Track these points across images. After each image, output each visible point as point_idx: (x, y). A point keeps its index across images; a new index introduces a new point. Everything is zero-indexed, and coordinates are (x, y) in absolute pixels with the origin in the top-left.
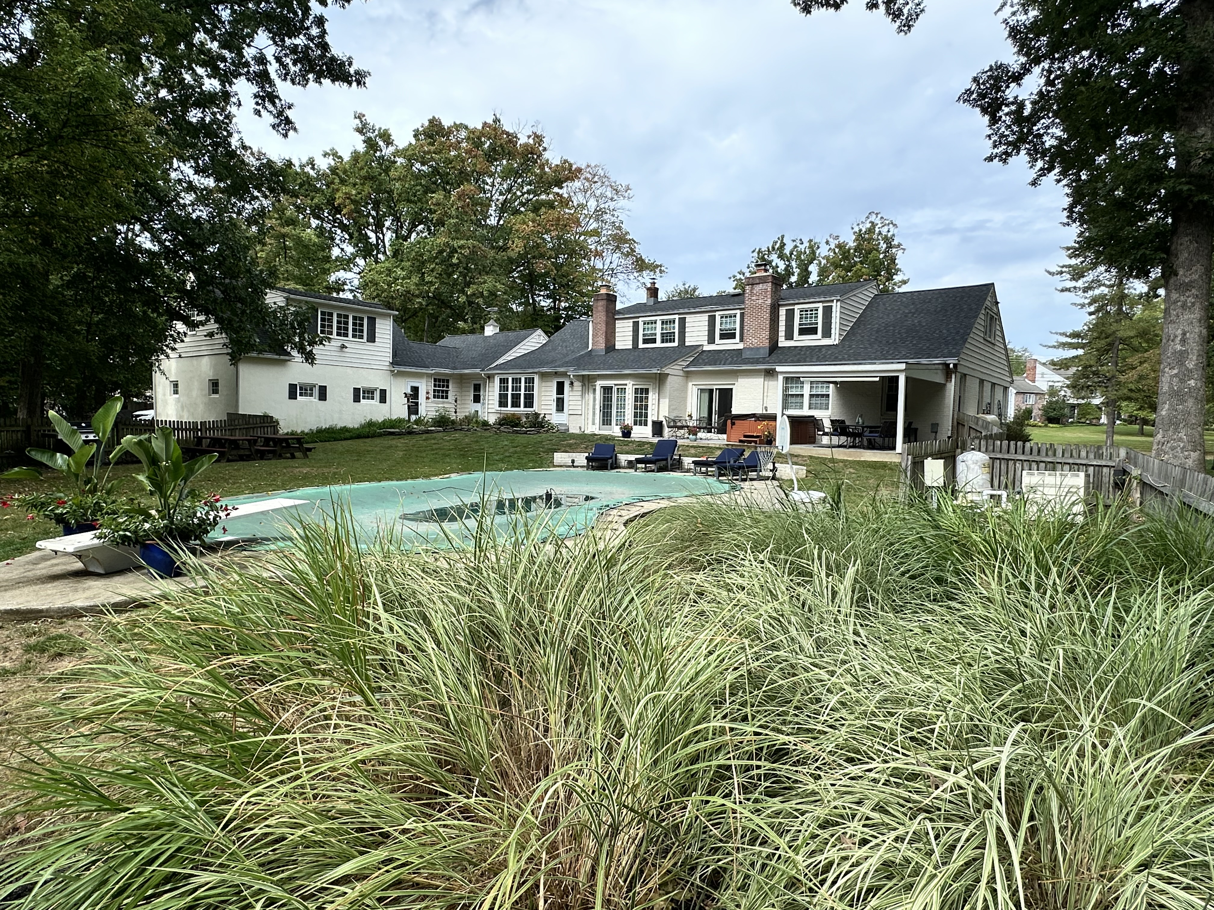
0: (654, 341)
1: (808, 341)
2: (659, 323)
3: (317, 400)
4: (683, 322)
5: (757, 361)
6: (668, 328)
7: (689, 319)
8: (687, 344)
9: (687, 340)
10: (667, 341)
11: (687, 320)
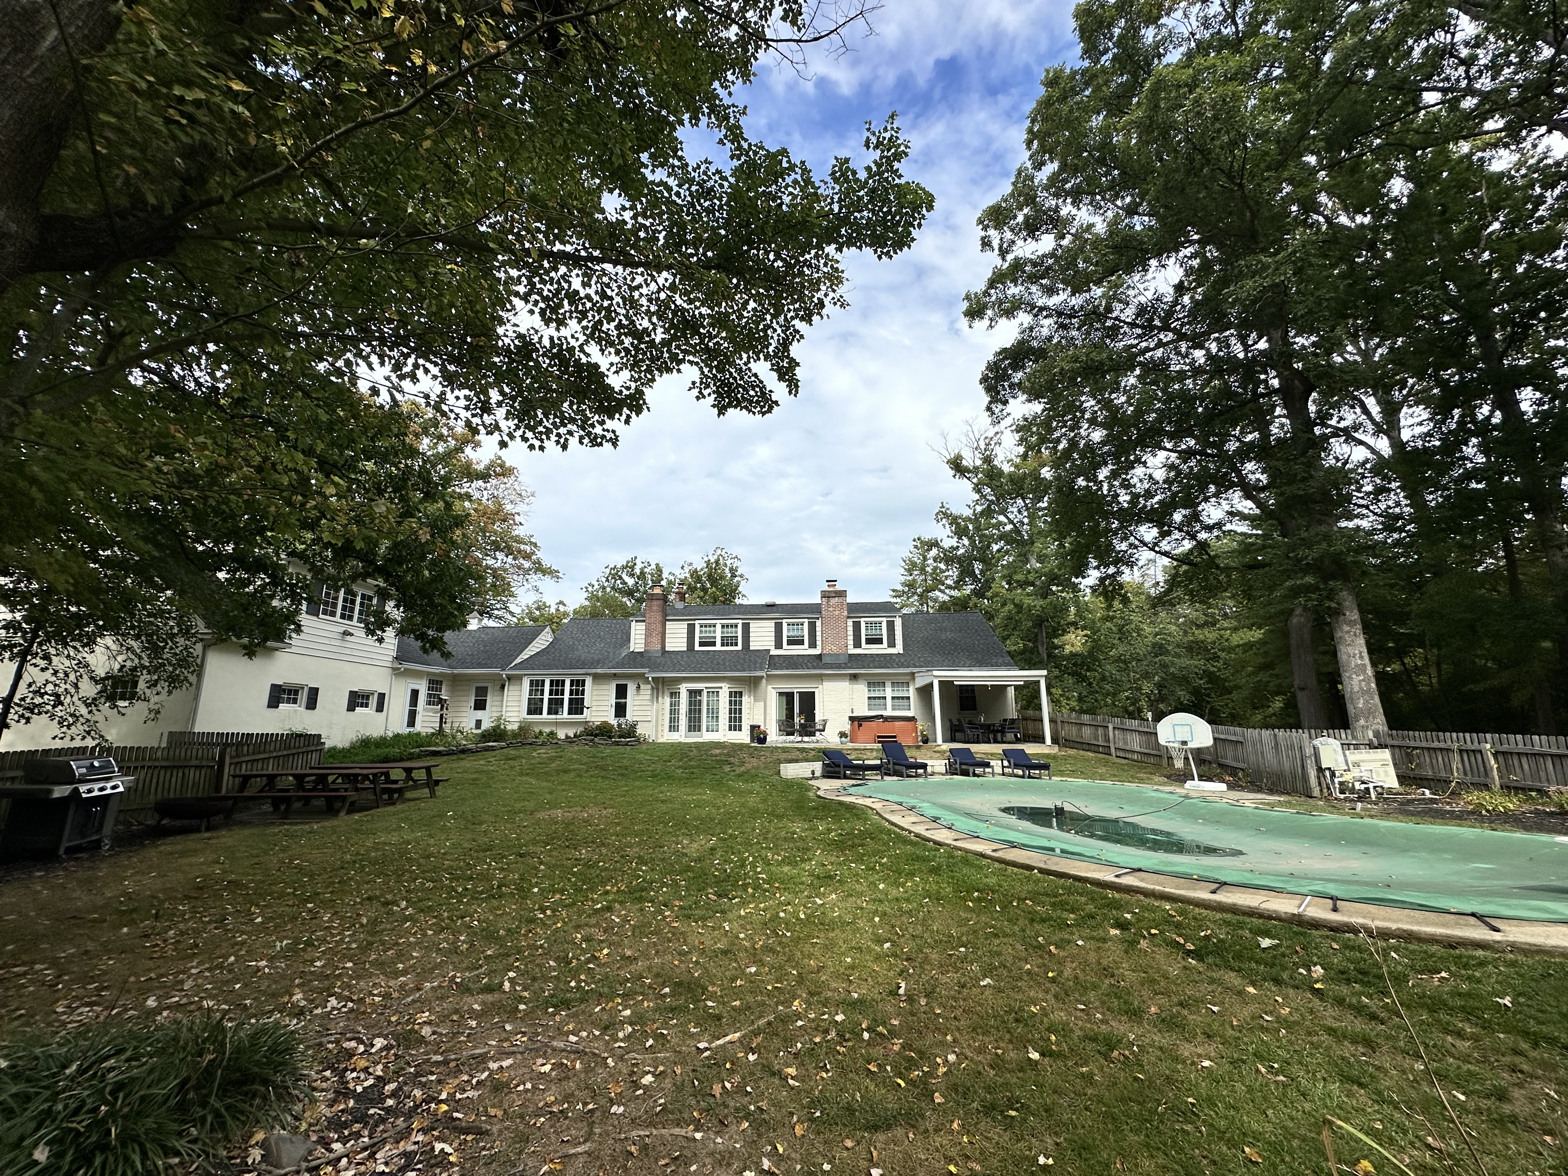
0: (713, 644)
1: (874, 649)
2: (719, 627)
3: (302, 709)
4: (746, 628)
5: (839, 666)
6: (730, 632)
7: (753, 625)
8: (752, 648)
9: (751, 643)
10: (727, 645)
11: (751, 625)
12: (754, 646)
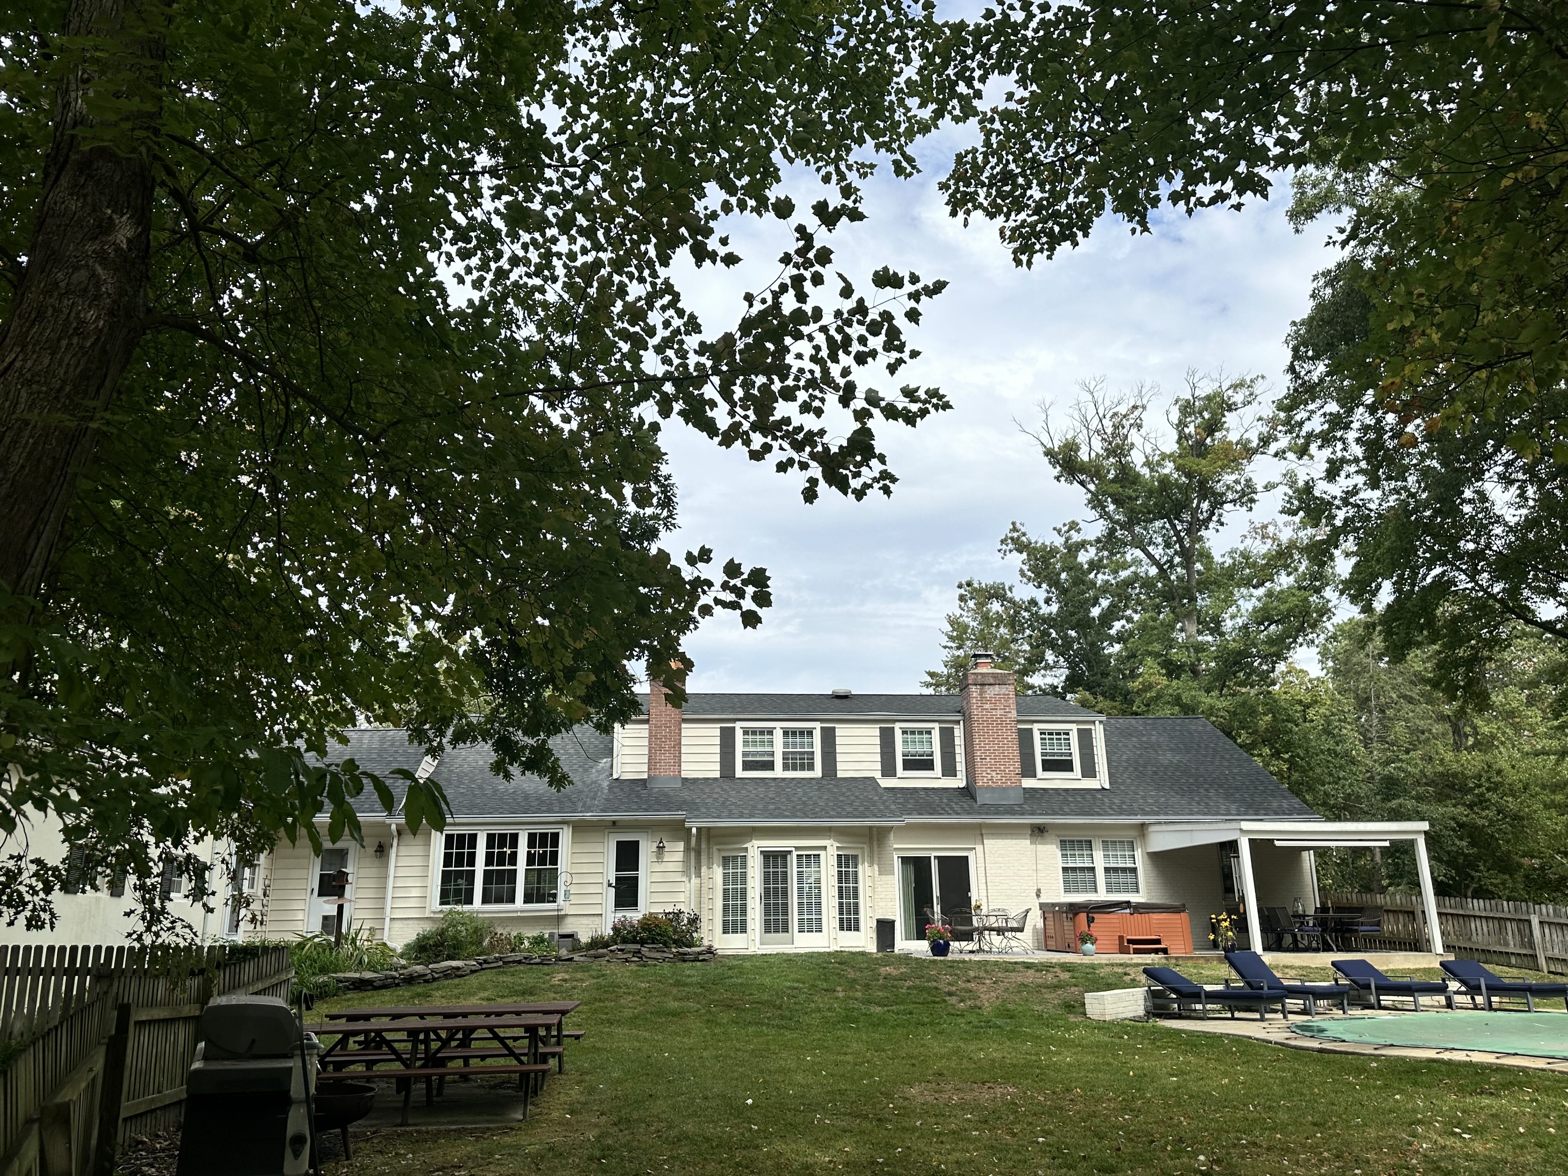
0: (770, 766)
1: (1060, 780)
2: (778, 736)
4: (829, 737)
7: (843, 732)
8: (840, 774)
9: (839, 766)
10: (794, 768)
11: (838, 732)
12: (844, 770)
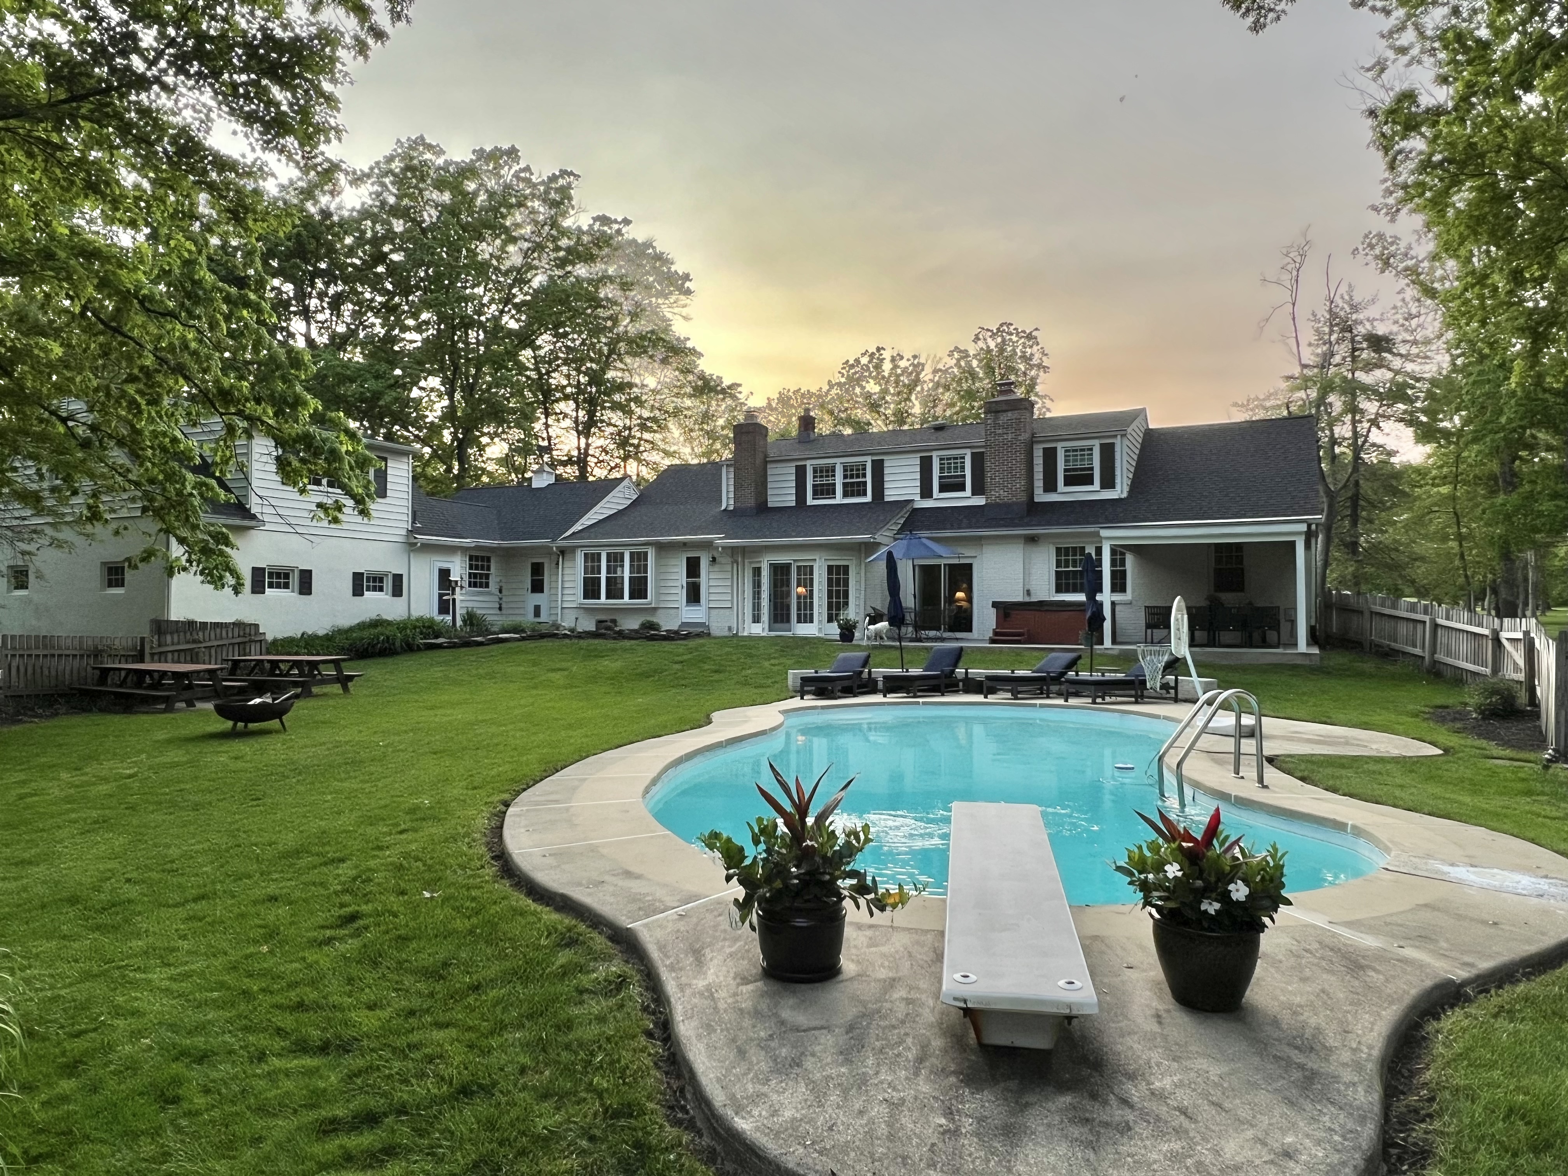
0: (832, 495)
1: (1080, 493)
2: (839, 469)
3: (296, 595)
4: (879, 466)
5: (1015, 523)
6: (855, 476)
7: (889, 461)
8: (887, 499)
9: (886, 492)
10: (852, 495)
11: (886, 464)
12: (892, 493)
